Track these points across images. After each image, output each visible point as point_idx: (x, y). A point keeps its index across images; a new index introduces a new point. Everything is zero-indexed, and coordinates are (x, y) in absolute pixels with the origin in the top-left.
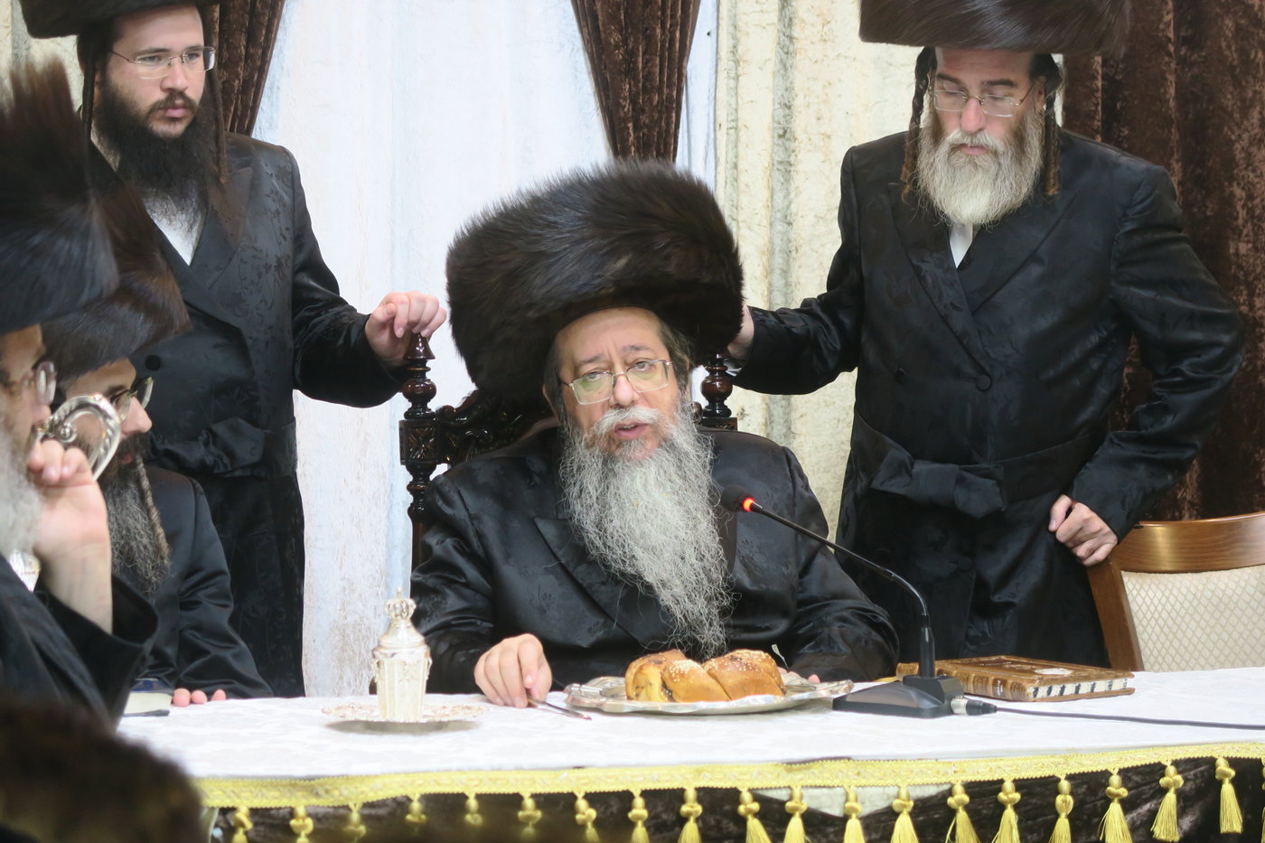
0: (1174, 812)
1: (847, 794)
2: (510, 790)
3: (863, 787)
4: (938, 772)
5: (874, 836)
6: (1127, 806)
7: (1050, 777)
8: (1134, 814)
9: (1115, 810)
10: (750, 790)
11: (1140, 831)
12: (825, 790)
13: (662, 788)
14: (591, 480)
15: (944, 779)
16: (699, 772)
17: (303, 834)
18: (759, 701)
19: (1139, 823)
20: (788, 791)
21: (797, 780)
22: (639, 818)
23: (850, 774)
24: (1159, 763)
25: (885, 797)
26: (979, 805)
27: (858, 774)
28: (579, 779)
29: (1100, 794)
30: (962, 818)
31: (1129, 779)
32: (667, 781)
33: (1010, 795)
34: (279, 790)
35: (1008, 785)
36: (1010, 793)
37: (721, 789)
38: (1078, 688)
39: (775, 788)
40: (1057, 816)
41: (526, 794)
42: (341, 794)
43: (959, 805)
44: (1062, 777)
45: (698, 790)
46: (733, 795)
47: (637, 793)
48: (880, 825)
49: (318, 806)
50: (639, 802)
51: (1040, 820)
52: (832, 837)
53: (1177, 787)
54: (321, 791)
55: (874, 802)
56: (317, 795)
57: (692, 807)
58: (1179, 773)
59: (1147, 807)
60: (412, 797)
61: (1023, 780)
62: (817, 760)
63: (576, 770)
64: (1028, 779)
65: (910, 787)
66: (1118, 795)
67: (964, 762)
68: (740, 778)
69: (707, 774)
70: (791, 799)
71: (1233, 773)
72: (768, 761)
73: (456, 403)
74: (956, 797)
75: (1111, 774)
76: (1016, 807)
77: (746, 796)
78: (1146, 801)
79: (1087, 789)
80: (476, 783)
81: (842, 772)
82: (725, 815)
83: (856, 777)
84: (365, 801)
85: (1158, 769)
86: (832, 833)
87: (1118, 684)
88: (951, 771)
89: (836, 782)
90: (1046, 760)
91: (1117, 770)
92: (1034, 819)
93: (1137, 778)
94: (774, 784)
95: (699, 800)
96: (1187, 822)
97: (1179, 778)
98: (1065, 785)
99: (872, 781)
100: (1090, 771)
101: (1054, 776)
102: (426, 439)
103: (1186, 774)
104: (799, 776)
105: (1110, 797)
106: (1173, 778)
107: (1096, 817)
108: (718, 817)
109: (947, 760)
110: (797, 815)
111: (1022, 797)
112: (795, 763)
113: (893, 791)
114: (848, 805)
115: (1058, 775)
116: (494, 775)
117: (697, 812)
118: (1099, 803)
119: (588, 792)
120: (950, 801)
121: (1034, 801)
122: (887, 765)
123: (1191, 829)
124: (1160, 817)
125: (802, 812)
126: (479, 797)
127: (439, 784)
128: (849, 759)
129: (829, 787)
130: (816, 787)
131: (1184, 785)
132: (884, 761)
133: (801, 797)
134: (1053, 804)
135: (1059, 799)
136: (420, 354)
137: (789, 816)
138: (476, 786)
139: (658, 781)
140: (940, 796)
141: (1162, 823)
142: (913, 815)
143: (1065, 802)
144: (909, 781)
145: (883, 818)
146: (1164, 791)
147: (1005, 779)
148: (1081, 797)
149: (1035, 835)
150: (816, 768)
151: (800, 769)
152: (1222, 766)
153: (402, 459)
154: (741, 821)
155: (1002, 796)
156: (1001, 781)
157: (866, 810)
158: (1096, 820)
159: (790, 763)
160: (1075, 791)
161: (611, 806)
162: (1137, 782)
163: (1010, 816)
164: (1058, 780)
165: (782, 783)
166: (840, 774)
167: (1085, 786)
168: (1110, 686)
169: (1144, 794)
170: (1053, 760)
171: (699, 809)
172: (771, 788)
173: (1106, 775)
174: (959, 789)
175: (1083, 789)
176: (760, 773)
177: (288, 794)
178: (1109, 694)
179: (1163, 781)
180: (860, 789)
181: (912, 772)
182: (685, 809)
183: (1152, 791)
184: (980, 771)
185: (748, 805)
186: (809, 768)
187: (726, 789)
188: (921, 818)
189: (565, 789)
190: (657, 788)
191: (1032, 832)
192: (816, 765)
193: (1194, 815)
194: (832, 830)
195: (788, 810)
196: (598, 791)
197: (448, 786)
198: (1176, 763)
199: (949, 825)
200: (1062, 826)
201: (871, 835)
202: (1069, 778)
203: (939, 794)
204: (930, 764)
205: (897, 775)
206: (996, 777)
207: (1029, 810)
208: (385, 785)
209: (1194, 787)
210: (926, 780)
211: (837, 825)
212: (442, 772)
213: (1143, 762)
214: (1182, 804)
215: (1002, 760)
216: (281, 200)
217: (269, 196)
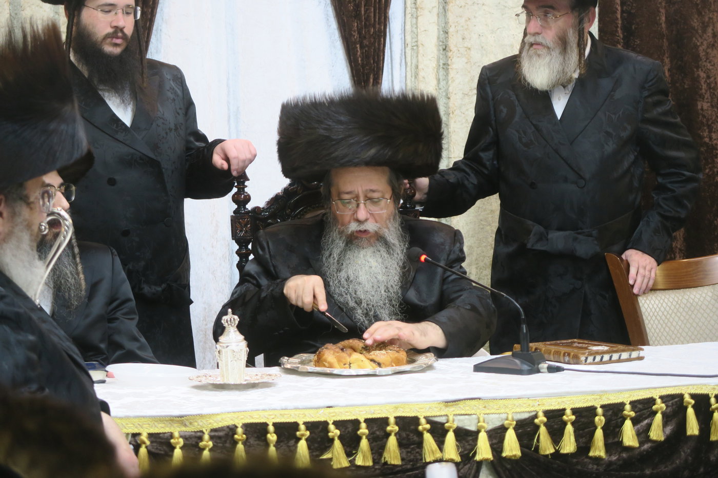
0: (661, 424)
1: (479, 419)
2: (292, 420)
3: (487, 414)
4: (529, 405)
5: (494, 441)
6: (635, 421)
7: (591, 406)
8: (639, 426)
9: (628, 424)
10: (425, 418)
11: (643, 435)
12: (466, 417)
13: (376, 417)
15: (532, 409)
16: (396, 408)
17: (178, 447)
19: (641, 431)
20: (446, 418)
21: (451, 411)
22: (364, 433)
23: (480, 407)
24: (652, 398)
25: (500, 420)
26: (553, 422)
27: (485, 407)
28: (330, 413)
29: (620, 415)
30: (543, 430)
31: (636, 407)
32: (379, 413)
33: (569, 417)
34: (164, 423)
35: (568, 412)
36: (570, 416)
37: (409, 417)
38: (611, 357)
39: (439, 416)
40: (596, 428)
41: (301, 422)
42: (198, 425)
43: (541, 423)
44: (599, 406)
45: (396, 418)
46: (415, 420)
47: (362, 420)
48: (497, 435)
49: (186, 431)
50: (363, 425)
51: (586, 430)
52: (471, 442)
53: (662, 410)
54: (188, 423)
55: (494, 422)
56: (185, 425)
57: (393, 428)
58: (663, 403)
59: (646, 422)
60: (238, 425)
61: (576, 409)
62: (462, 400)
63: (328, 408)
64: (579, 408)
65: (514, 414)
66: (629, 416)
67: (544, 399)
68: (419, 411)
69: (401, 409)
70: (447, 422)
71: (693, 402)
72: (434, 401)
74: (540, 419)
75: (625, 404)
76: (573, 424)
77: (423, 421)
78: (646, 418)
79: (613, 412)
80: (273, 417)
81: (476, 406)
82: (411, 431)
83: (484, 409)
84: (212, 428)
85: (652, 401)
86: (471, 440)
87: (635, 354)
88: (536, 404)
89: (473, 412)
90: (589, 397)
91: (629, 402)
92: (583, 430)
93: (640, 406)
94: (438, 414)
95: (397, 424)
96: (669, 429)
97: (663, 405)
98: (600, 411)
99: (493, 411)
100: (614, 402)
101: (593, 406)
102: (246, 225)
103: (667, 403)
104: (452, 409)
105: (625, 417)
106: (660, 405)
107: (618, 428)
108: (408, 433)
109: (534, 399)
110: (451, 430)
111: (576, 417)
112: (450, 402)
113: (504, 416)
114: (479, 424)
115: (596, 405)
116: (283, 412)
117: (395, 430)
118: (619, 420)
119: (335, 420)
120: (536, 421)
121: (583, 420)
122: (501, 402)
123: (670, 434)
124: (653, 427)
125: (454, 429)
126: (275, 425)
127: (253, 418)
128: (480, 399)
129: (469, 415)
130: (462, 415)
131: (666, 409)
132: (499, 399)
133: (453, 421)
134: (593, 422)
135: (597, 419)
137: (447, 431)
138: (273, 418)
139: (374, 413)
141: (654, 431)
142: (515, 429)
143: (600, 420)
144: (513, 410)
145: (499, 431)
146: (655, 413)
147: (566, 408)
148: (609, 417)
149: (584, 439)
150: (461, 404)
151: (453, 405)
152: (687, 398)
153: (232, 236)
154: (420, 435)
155: (565, 418)
156: (564, 410)
157: (490, 427)
158: (618, 430)
159: (447, 402)
160: (605, 414)
161: (348, 428)
162: (639, 408)
163: (569, 429)
164: (596, 408)
165: (443, 413)
166: (475, 408)
167: (611, 411)
168: (630, 355)
169: (644, 415)
170: (593, 397)
171: (397, 428)
172: (437, 416)
173: (621, 405)
174: (541, 414)
175: (610, 413)
176: (430, 408)
177: (170, 425)
178: (629, 360)
179: (654, 407)
180: (486, 415)
181: (515, 405)
182: (389, 428)
183: (648, 413)
184: (553, 404)
185: (424, 426)
186: (458, 404)
187: (412, 417)
188: (520, 431)
189: (322, 419)
190: (374, 417)
191: (582, 437)
192: (461, 403)
193: (672, 426)
194: (471, 438)
195: (446, 428)
196: (341, 420)
197: (257, 418)
198: (661, 397)
199: (536, 434)
200: (599, 433)
201: (492, 441)
202: (602, 407)
203: (530, 417)
204: (525, 401)
205: (506, 407)
206: (561, 407)
207: (580, 425)
208: (222, 419)
209: (671, 410)
210: (523, 410)
211: (474, 436)
212: (254, 411)
213: (643, 397)
214: (665, 420)
215: (565, 398)
216: (175, 93)
217: (169, 91)
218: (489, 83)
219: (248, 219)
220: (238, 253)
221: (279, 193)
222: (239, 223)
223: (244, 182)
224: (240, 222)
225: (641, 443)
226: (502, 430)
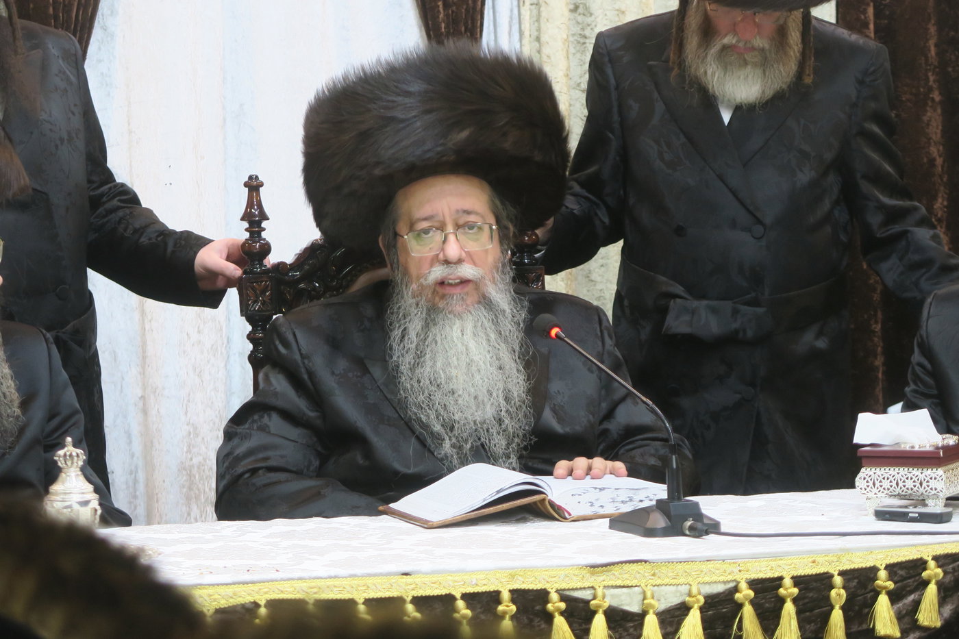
0: (935, 601)
1: (644, 592)
2: (346, 596)
3: (658, 586)
4: (725, 572)
5: (669, 629)
6: (894, 597)
7: (824, 573)
8: (900, 605)
9: (883, 601)
10: (557, 591)
11: (907, 620)
12: (625, 590)
13: (480, 591)
15: (730, 578)
16: (513, 576)
19: (904, 612)
20: (593, 591)
21: (599, 580)
22: (464, 617)
23: (646, 574)
24: (921, 559)
25: (678, 594)
26: (763, 599)
27: (654, 575)
28: (407, 584)
29: (870, 588)
30: (748, 611)
31: (896, 573)
32: (484, 585)
33: (789, 590)
35: (787, 582)
36: (790, 588)
37: (532, 590)
39: (581, 589)
40: (832, 607)
41: (359, 600)
43: (747, 599)
44: (836, 573)
45: (512, 592)
46: (543, 595)
47: (458, 596)
48: (672, 619)
50: (460, 604)
51: (817, 611)
52: (631, 630)
53: (937, 579)
55: (670, 599)
57: (507, 607)
58: (939, 567)
59: (911, 598)
60: (260, 602)
61: (801, 576)
62: (617, 563)
63: (404, 576)
64: (804, 576)
65: (700, 585)
66: (885, 588)
67: (748, 562)
68: (549, 580)
69: (520, 578)
70: (594, 598)
72: (574, 565)
74: (744, 593)
75: (878, 570)
76: (795, 601)
77: (554, 596)
78: (911, 592)
79: (858, 583)
80: (315, 590)
81: (639, 573)
82: (537, 614)
83: (652, 577)
84: (217, 608)
85: (920, 564)
86: (632, 627)
88: (736, 570)
89: (634, 582)
91: (884, 566)
92: (811, 610)
93: (901, 572)
94: (579, 585)
95: (513, 601)
96: (948, 610)
97: (939, 570)
98: (838, 580)
99: (667, 581)
100: (860, 567)
101: (827, 573)
102: (263, 292)
103: (945, 568)
104: (602, 578)
105: (879, 590)
106: (933, 571)
107: (866, 608)
108: (532, 617)
110: (601, 611)
111: (800, 591)
112: (598, 566)
113: (685, 589)
114: (645, 602)
115: (832, 571)
116: (331, 582)
117: (512, 610)
118: (869, 595)
119: (415, 595)
120: (737, 596)
121: (810, 595)
122: (680, 566)
123: (951, 616)
124: (923, 606)
125: (605, 608)
127: (282, 592)
128: (646, 562)
129: (628, 587)
130: (617, 587)
131: (943, 577)
132: (677, 562)
134: (828, 598)
135: (833, 593)
136: (255, 216)
137: (594, 613)
138: (315, 593)
139: (476, 585)
140: (727, 592)
141: (925, 611)
142: (702, 609)
143: (838, 595)
144: (699, 579)
145: (677, 613)
146: (926, 583)
147: (784, 576)
148: (853, 590)
149: (813, 624)
150: (616, 570)
151: (602, 572)
153: (241, 311)
154: (549, 618)
155: (782, 591)
156: (781, 578)
157: (662, 606)
158: (867, 610)
159: (593, 567)
160: (847, 585)
162: (901, 576)
163: (789, 609)
164: (832, 576)
165: (587, 584)
166: (638, 575)
167: (856, 581)
169: (909, 586)
170: (826, 558)
171: (513, 608)
172: (577, 589)
173: (874, 570)
174: (743, 586)
175: (854, 583)
176: (566, 576)
179: (925, 574)
180: (656, 587)
181: (702, 571)
182: (501, 608)
183: (916, 584)
184: (763, 569)
185: (556, 604)
186: (610, 570)
187: (537, 590)
188: (710, 614)
189: (396, 594)
190: (476, 591)
191: (810, 622)
192: (617, 568)
193: (953, 604)
194: (632, 625)
195: (592, 608)
196: (424, 595)
197: (290, 593)
198: (936, 558)
199: (736, 618)
200: (837, 617)
201: (666, 629)
202: (841, 573)
203: (726, 590)
204: (718, 564)
205: (689, 574)
206: (776, 575)
207: (808, 603)
208: (235, 594)
209: (952, 579)
210: (715, 578)
211: (636, 620)
212: (285, 580)
213: (907, 558)
214: (942, 594)
215: (782, 560)
216: (68, 79)
217: (57, 75)
218: (610, 61)
219: (266, 282)
220: (250, 337)
221: (317, 240)
222: (253, 288)
223: (259, 223)
224: (254, 286)
225: (905, 632)
226: (682, 610)
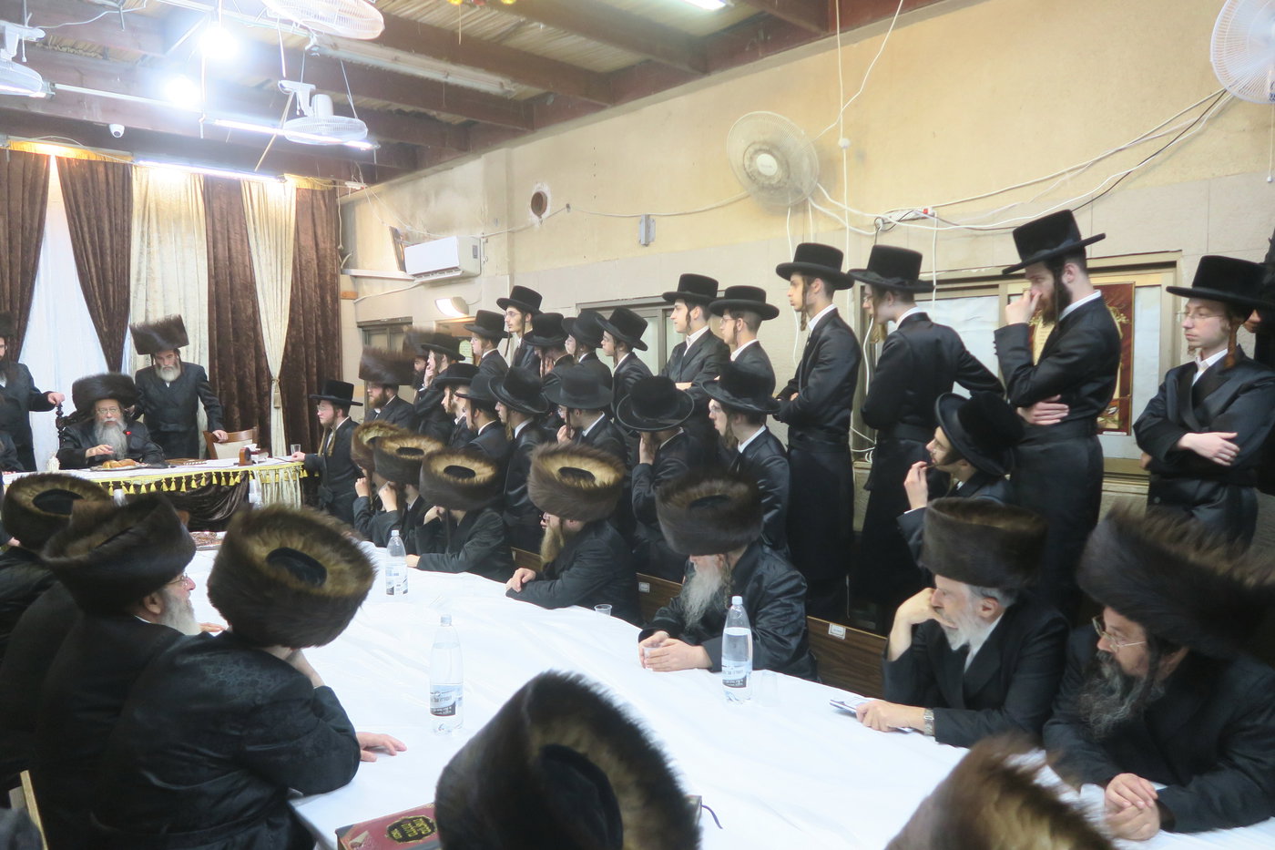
6: (196, 481)
9: (193, 481)
12: (138, 481)
14: (100, 430)
18: (129, 467)
21: (132, 479)
25: (149, 482)
36: (174, 480)
62: (135, 476)
65: (154, 480)
72: (126, 477)
73: (68, 415)
81: (141, 478)
88: (162, 477)
100: (188, 475)
103: (207, 475)
112: (132, 477)
114: (142, 483)
118: (191, 480)
123: (207, 483)
124: (202, 482)
135: (183, 480)
147: (173, 477)
162: (197, 477)
163: (173, 483)
165: (128, 480)
167: (188, 478)
173: (191, 476)
174: (163, 480)
179: (202, 476)
181: (154, 477)
183: (200, 478)
191: (178, 485)
200: (184, 484)
203: (160, 480)
205: (151, 478)
210: (157, 478)
211: (140, 486)
219: (62, 418)
222: (59, 419)
